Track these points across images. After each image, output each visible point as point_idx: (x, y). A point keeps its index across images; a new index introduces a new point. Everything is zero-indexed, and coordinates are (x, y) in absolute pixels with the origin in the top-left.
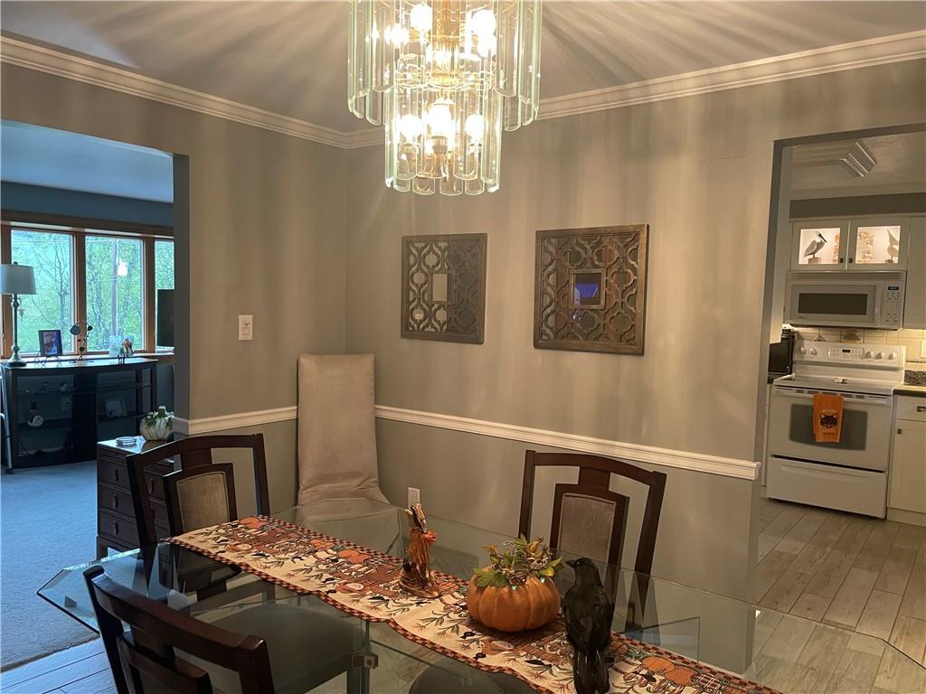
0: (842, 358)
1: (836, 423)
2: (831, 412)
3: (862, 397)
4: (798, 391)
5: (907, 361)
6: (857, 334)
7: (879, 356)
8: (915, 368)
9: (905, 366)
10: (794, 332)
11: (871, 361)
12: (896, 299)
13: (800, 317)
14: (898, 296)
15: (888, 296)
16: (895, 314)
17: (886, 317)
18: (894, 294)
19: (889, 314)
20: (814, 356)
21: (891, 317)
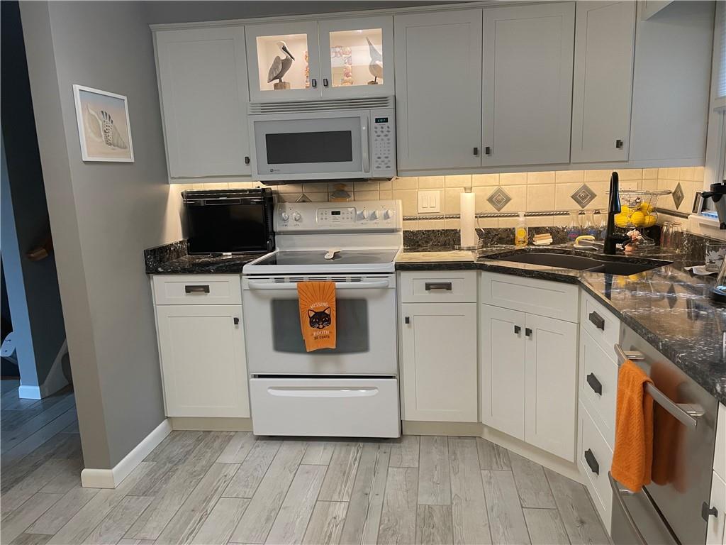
0: (331, 223)
1: (329, 322)
2: (320, 306)
3: (358, 280)
4: (278, 281)
5: (404, 219)
6: (346, 189)
7: (374, 217)
8: (415, 226)
9: (402, 226)
10: (272, 193)
11: (366, 224)
12: (386, 136)
13: (272, 171)
14: (388, 131)
15: (376, 132)
16: (387, 157)
17: (377, 161)
18: (382, 128)
19: (379, 158)
20: (298, 223)
21: (383, 161)
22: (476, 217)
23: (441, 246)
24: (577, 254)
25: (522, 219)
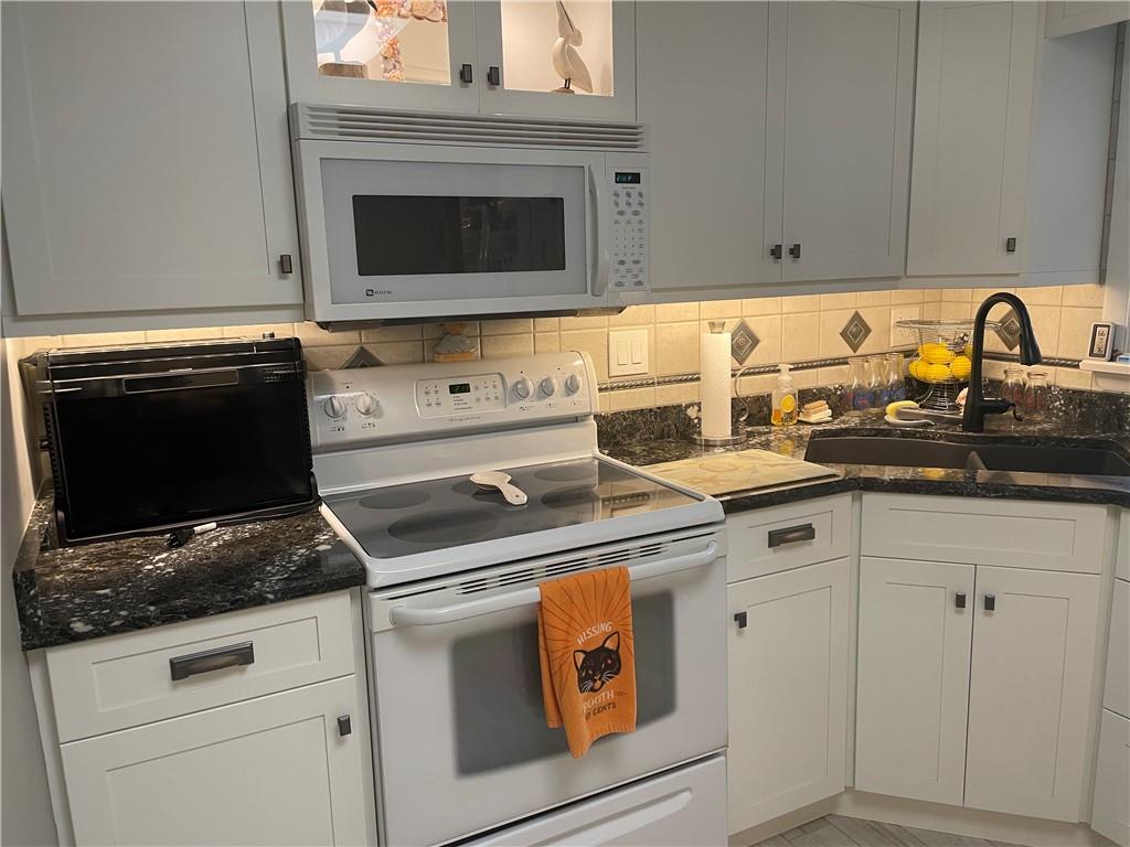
0: (449, 411)
1: (615, 667)
2: (593, 634)
4: (472, 589)
5: (600, 390)
6: (466, 331)
7: (544, 389)
9: (599, 406)
11: (528, 408)
12: (636, 213)
13: (370, 293)
14: (641, 204)
15: (617, 204)
16: (636, 262)
17: (617, 271)
18: (628, 195)
19: (622, 263)
20: (371, 420)
21: (629, 271)
22: (733, 376)
23: (656, 439)
24: (904, 434)
25: (785, 377)
